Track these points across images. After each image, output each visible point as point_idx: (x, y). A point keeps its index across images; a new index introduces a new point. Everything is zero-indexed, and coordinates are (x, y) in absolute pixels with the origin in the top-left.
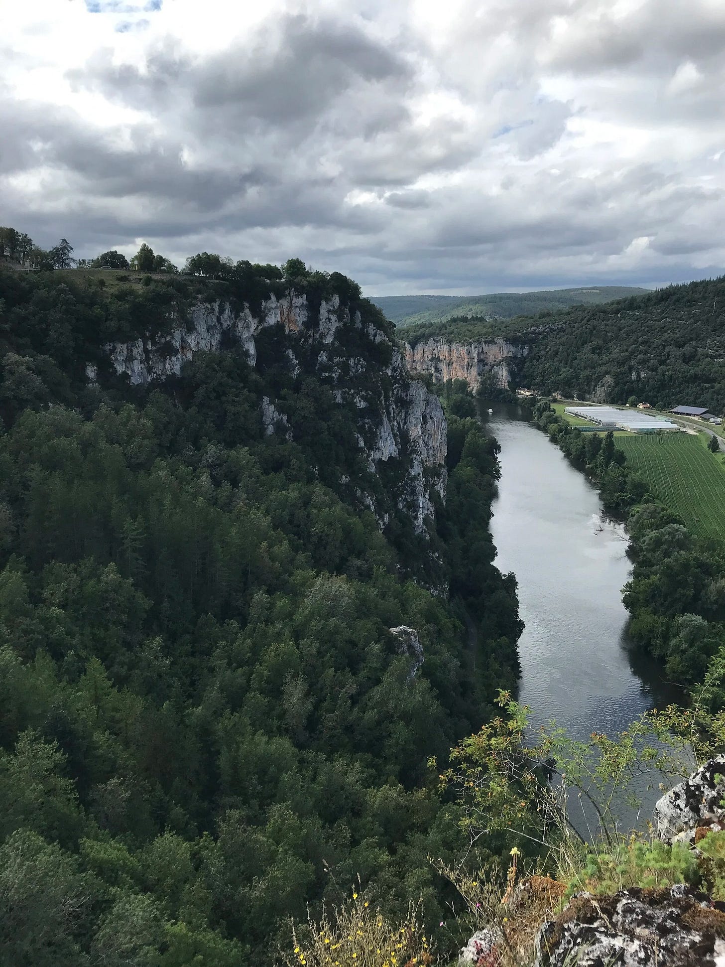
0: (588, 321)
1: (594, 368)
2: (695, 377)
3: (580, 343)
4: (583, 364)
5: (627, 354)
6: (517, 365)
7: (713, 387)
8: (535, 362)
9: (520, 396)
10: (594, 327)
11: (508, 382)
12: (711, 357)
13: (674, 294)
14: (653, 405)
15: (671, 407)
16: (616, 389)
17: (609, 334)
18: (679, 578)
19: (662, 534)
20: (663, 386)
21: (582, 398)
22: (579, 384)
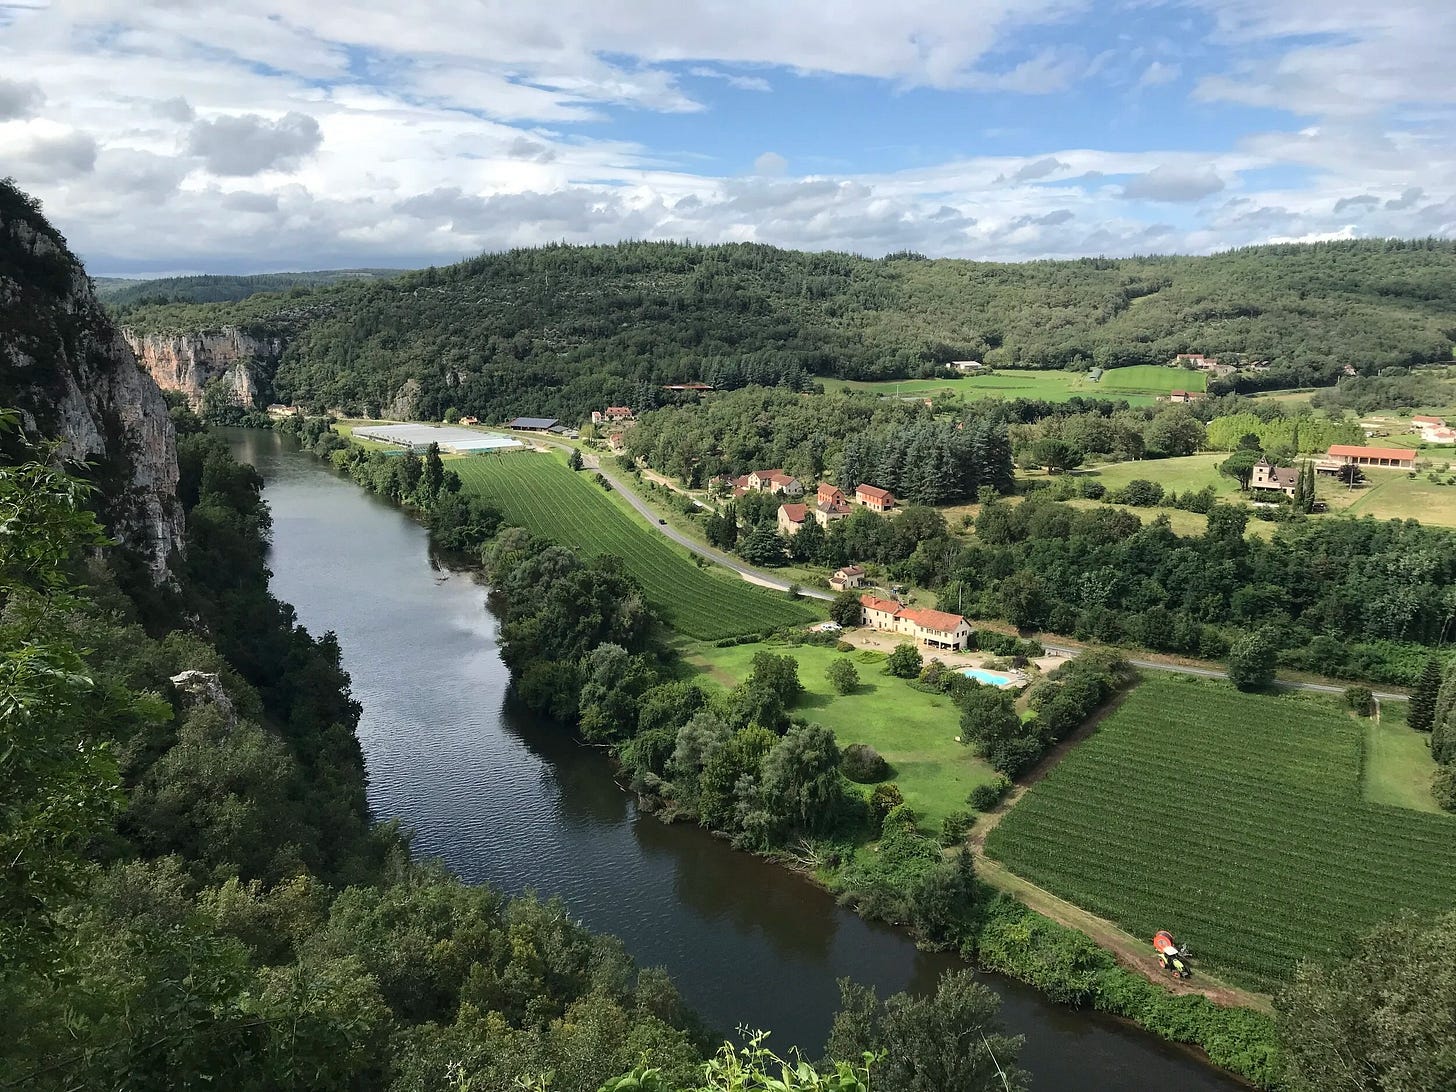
0: (370, 302)
1: (389, 368)
2: (535, 379)
3: (361, 334)
4: (370, 365)
5: (435, 348)
6: (265, 369)
7: (560, 390)
8: (293, 364)
9: (275, 418)
10: (381, 312)
11: (253, 396)
12: (552, 350)
13: (491, 264)
14: (482, 419)
15: (508, 420)
16: (426, 399)
17: (405, 321)
18: (579, 602)
19: (539, 562)
20: (491, 394)
21: (376, 415)
22: (368, 395)
